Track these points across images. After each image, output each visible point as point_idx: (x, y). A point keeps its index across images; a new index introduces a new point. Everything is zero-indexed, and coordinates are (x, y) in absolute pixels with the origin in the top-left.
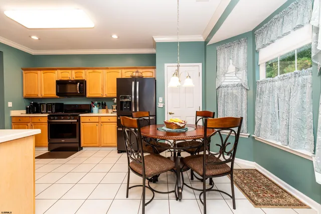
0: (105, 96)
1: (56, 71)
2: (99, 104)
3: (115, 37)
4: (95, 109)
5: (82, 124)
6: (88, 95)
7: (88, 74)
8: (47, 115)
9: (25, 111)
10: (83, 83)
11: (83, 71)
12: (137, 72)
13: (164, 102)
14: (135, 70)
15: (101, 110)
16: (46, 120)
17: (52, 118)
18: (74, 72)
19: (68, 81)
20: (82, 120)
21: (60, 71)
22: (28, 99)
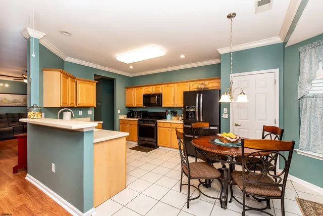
0: (175, 106)
1: (143, 88)
2: (171, 112)
3: (183, 56)
4: (169, 116)
5: (158, 128)
6: (163, 105)
7: (163, 88)
8: (137, 119)
9: (126, 116)
10: (160, 95)
11: (160, 86)
12: (202, 84)
13: (229, 113)
14: (201, 82)
15: (173, 117)
16: (137, 123)
17: (140, 122)
18: (154, 87)
19: (150, 95)
20: (159, 125)
21: (145, 88)
22: (128, 107)
